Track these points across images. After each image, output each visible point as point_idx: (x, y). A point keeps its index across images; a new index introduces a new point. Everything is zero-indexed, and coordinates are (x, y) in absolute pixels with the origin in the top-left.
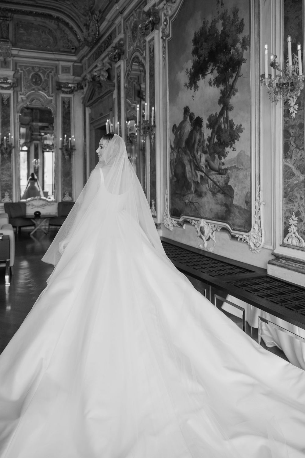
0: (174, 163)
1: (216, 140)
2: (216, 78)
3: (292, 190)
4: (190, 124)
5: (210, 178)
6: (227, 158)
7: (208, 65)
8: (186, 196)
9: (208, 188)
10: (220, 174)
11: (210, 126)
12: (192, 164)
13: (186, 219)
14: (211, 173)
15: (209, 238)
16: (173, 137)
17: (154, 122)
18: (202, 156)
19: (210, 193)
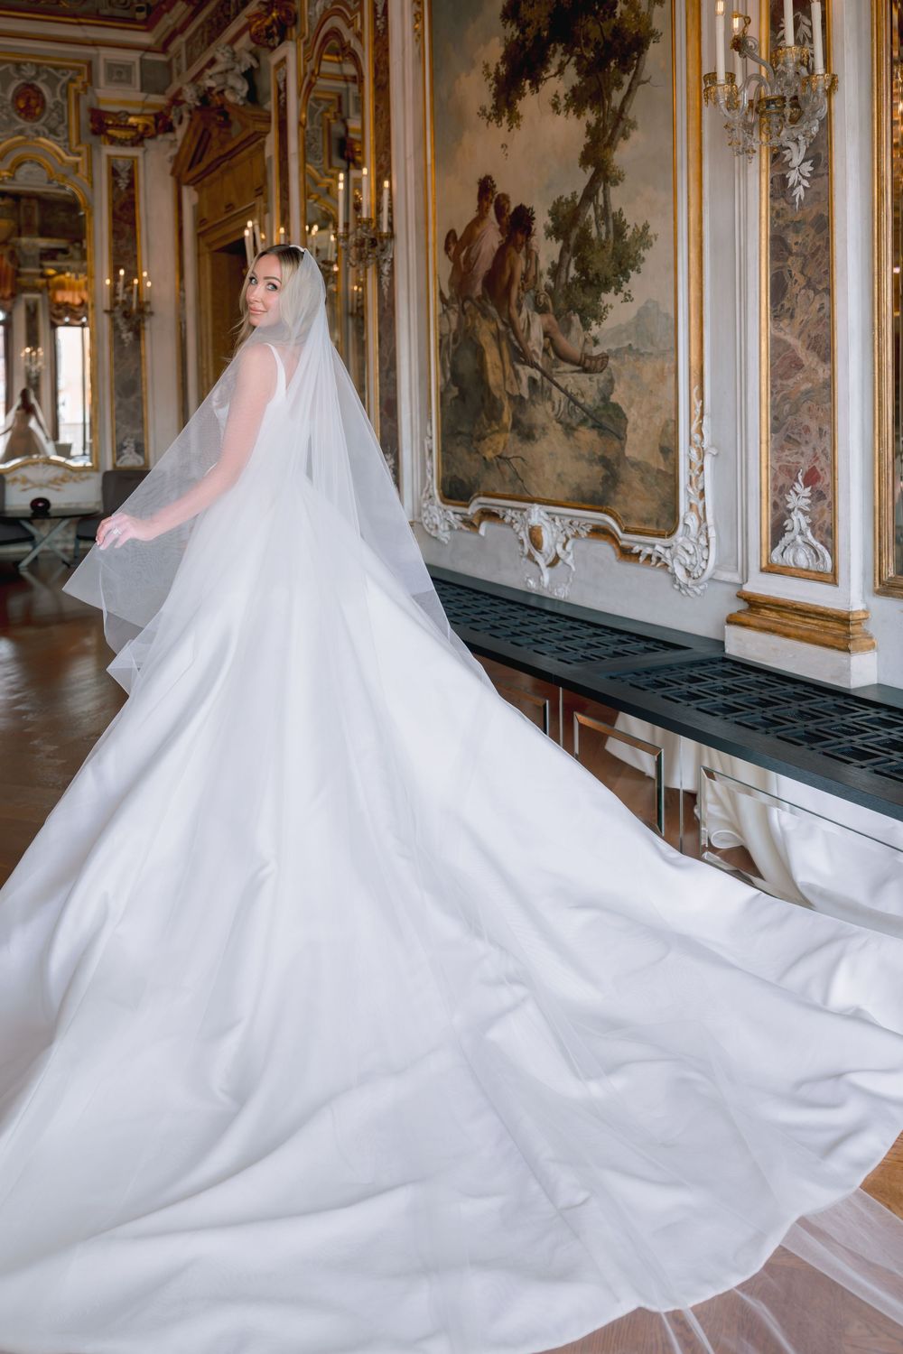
0: (451, 346)
1: (573, 272)
2: (574, 90)
3: (796, 410)
4: (498, 226)
5: (557, 385)
6: (606, 324)
7: (550, 53)
8: (487, 440)
9: (552, 414)
10: (586, 370)
11: (557, 231)
12: (504, 344)
13: (488, 507)
14: (561, 369)
15: (557, 558)
16: (446, 267)
17: (391, 225)
18: (534, 321)
19: (559, 427)
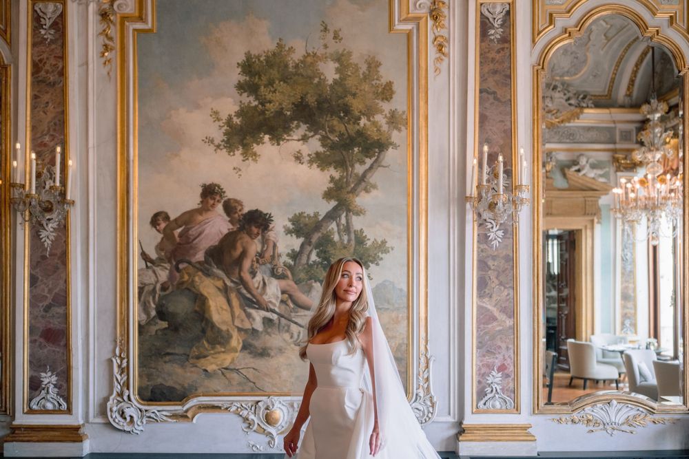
0: (159, 292)
1: (314, 257)
3: (493, 338)
4: (227, 219)
5: (296, 323)
12: (233, 295)
14: (299, 314)
18: (270, 283)
